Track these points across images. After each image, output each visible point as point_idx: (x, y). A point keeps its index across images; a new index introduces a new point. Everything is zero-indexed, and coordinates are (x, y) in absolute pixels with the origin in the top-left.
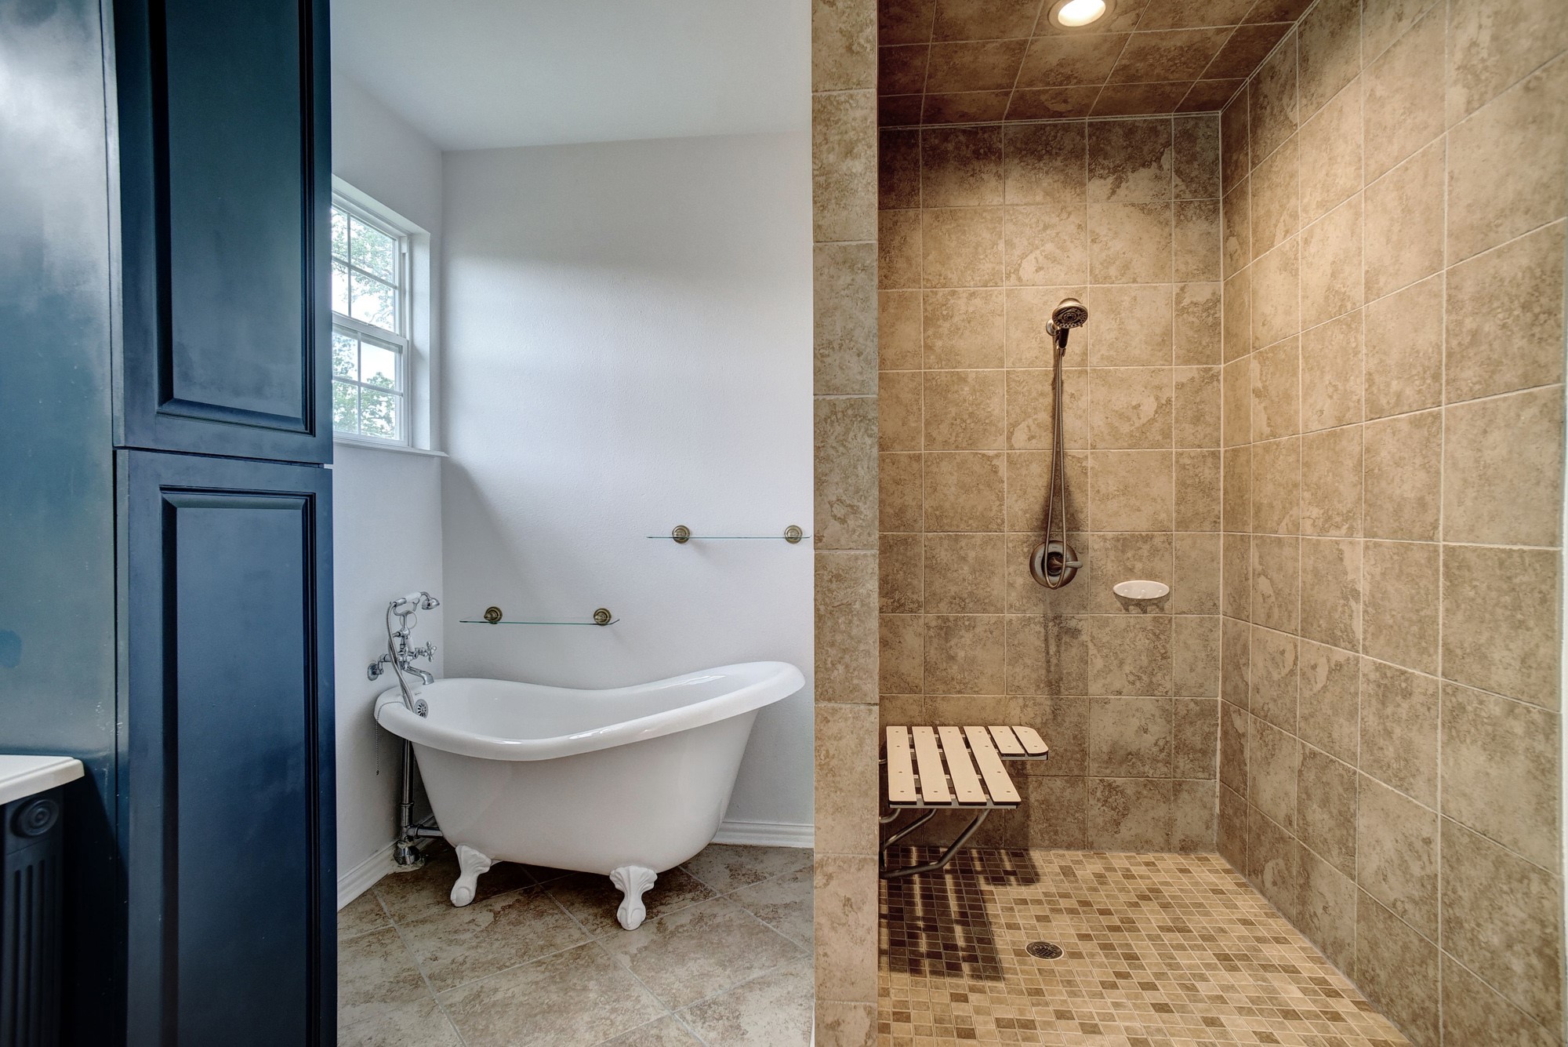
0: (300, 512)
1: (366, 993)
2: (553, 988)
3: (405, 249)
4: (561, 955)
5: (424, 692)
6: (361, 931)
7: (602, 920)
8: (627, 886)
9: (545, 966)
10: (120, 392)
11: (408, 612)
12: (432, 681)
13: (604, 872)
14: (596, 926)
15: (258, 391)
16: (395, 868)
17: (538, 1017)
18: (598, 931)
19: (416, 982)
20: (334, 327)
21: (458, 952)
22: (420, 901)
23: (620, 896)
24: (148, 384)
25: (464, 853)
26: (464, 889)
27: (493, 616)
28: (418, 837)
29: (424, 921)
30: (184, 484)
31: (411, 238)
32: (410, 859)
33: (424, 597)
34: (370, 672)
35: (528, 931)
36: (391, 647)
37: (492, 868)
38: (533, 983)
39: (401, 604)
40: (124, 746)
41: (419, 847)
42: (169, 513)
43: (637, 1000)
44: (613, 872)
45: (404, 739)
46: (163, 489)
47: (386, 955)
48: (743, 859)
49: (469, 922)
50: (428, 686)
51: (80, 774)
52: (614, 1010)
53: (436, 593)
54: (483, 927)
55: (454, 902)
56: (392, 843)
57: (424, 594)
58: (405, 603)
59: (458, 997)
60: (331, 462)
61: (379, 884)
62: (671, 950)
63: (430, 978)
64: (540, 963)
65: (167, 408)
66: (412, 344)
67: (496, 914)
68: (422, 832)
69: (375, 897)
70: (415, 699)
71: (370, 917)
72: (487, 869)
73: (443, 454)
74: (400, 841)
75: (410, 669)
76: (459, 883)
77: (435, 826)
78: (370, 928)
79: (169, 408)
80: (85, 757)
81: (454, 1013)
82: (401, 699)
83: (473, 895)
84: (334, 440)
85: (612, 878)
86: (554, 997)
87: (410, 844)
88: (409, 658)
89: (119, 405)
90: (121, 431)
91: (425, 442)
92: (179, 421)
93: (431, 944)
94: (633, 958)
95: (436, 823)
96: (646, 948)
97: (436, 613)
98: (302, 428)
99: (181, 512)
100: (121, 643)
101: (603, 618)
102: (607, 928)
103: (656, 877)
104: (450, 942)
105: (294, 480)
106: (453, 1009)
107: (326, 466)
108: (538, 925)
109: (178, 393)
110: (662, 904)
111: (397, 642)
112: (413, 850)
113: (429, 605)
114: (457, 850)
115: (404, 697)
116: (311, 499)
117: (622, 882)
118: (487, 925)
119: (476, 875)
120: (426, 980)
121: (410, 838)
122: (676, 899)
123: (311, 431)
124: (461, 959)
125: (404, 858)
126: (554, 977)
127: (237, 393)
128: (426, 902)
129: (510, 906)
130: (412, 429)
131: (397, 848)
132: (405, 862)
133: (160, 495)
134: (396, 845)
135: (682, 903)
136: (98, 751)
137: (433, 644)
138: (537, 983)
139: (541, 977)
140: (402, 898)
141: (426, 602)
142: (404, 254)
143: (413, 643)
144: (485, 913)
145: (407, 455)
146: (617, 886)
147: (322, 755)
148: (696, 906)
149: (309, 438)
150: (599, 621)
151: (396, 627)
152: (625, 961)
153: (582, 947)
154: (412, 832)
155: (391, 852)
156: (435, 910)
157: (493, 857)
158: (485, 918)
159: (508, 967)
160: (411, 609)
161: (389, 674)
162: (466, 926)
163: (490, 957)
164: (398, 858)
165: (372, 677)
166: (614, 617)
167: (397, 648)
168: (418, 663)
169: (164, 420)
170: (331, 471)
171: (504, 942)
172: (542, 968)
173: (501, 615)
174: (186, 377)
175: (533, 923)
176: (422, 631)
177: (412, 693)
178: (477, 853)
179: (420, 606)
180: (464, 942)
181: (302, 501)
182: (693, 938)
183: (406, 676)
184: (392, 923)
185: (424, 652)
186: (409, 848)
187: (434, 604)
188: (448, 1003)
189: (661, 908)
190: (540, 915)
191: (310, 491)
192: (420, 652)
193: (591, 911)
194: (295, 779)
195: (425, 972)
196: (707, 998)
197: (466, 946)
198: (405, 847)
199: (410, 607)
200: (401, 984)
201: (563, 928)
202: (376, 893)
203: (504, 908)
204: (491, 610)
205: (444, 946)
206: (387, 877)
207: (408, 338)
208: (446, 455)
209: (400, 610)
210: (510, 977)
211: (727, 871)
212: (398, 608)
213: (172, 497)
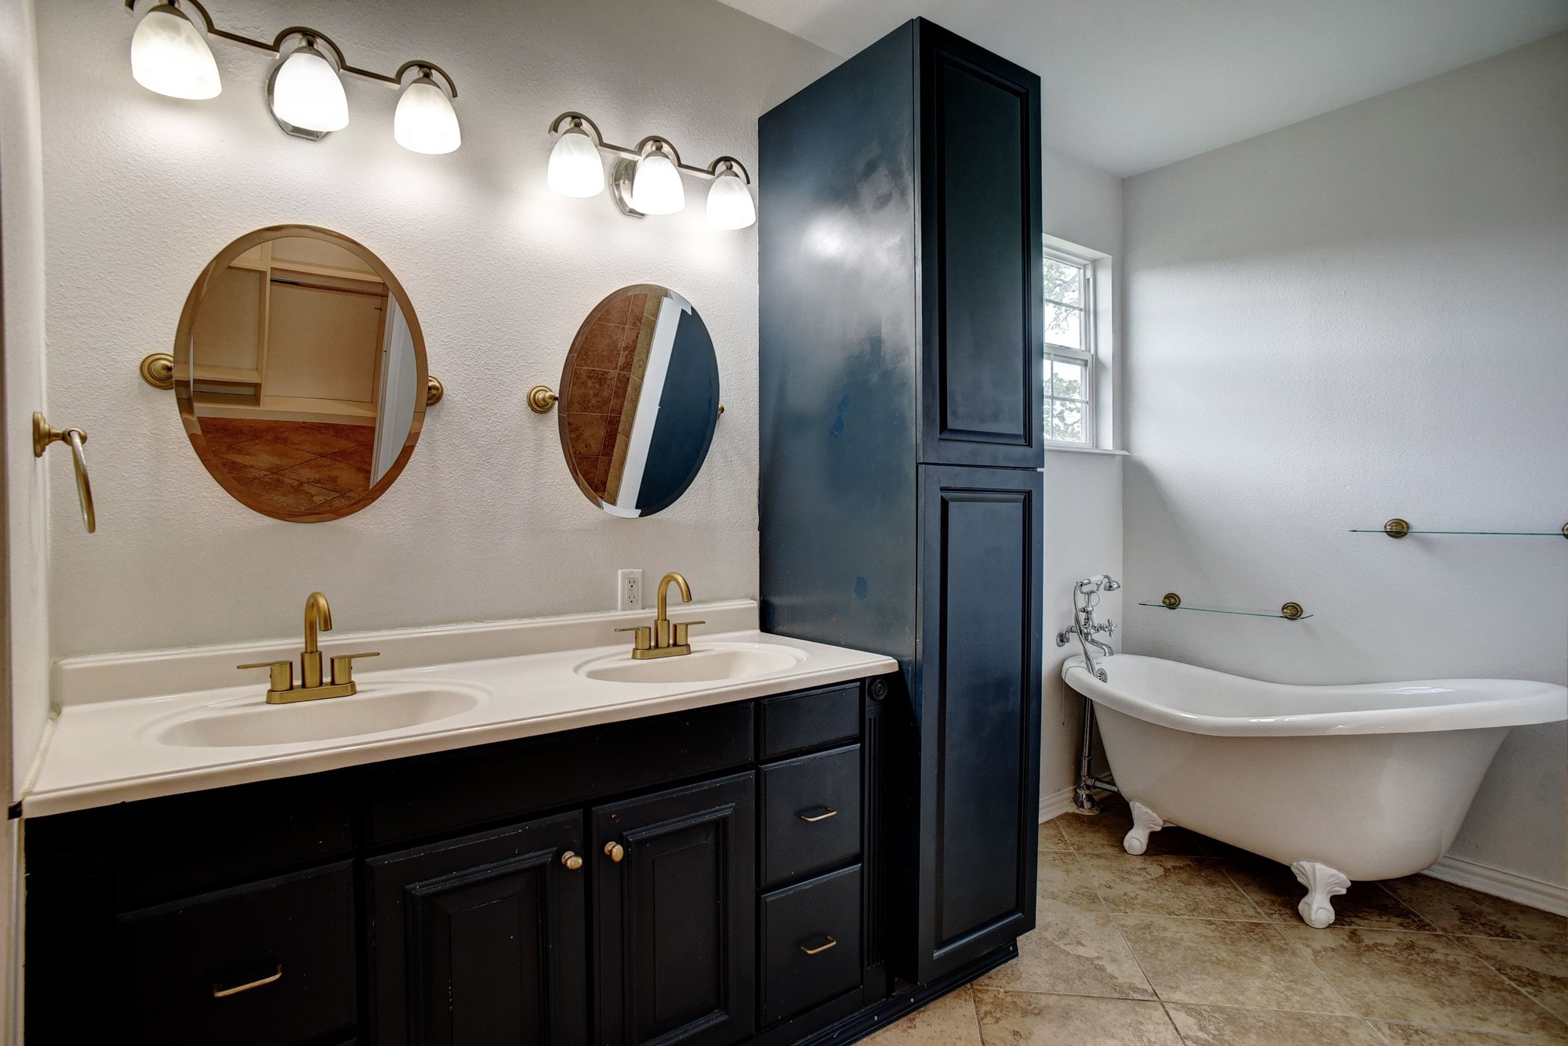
0: (1022, 504)
1: (1053, 893)
2: (1222, 946)
3: (1089, 275)
4: (1233, 923)
5: (1104, 662)
6: (1047, 848)
7: (1281, 908)
8: (1312, 883)
9: (1215, 926)
10: (920, 429)
11: (1092, 592)
12: (1112, 653)
13: (1285, 862)
14: (1272, 912)
15: (995, 418)
16: (1072, 808)
17: (1206, 964)
18: (1275, 916)
19: (1093, 898)
20: (1045, 356)
21: (1130, 889)
22: (1096, 840)
23: (1303, 891)
24: (934, 420)
25: (1138, 809)
26: (1136, 839)
27: (1172, 602)
28: (1095, 787)
29: (1099, 856)
30: (953, 486)
31: (1095, 264)
32: (1087, 805)
33: (1106, 580)
34: (1059, 639)
35: (1199, 893)
36: (1077, 620)
37: (1164, 829)
38: (1201, 935)
39: (1086, 584)
40: (919, 657)
41: (1096, 798)
42: (945, 504)
43: (1319, 990)
44: (1295, 864)
45: (1086, 697)
46: (943, 489)
47: (1068, 872)
48: (1483, 908)
49: (1141, 869)
50: (1108, 658)
51: (896, 669)
52: (1289, 988)
53: (1117, 576)
54: (1153, 876)
55: (1127, 848)
56: (1072, 788)
57: (1106, 577)
58: (1089, 583)
59: (1131, 921)
60: (1043, 467)
61: (1060, 817)
62: (1366, 962)
63: (1105, 899)
64: (1210, 923)
65: (945, 436)
66: (1096, 357)
67: (1166, 870)
68: (1098, 784)
69: (1058, 827)
70: (1097, 668)
71: (1054, 840)
72: (1159, 829)
73: (1125, 453)
74: (1079, 787)
75: (1093, 642)
76: (1131, 834)
77: (1112, 782)
78: (1056, 848)
79: (946, 436)
80: (899, 659)
81: (1126, 932)
82: (1084, 665)
83: (1144, 847)
84: (1045, 448)
85: (1292, 869)
86: (1224, 955)
87: (1088, 792)
88: (1092, 631)
89: (920, 436)
90: (921, 453)
91: (1108, 443)
92: (950, 444)
93: (1106, 876)
94: (1316, 953)
95: (1113, 780)
96: (1333, 950)
97: (1116, 596)
98: (1022, 441)
99: (951, 504)
100: (919, 589)
101: (1293, 612)
102: (1286, 917)
103: (1349, 884)
104: (1123, 879)
105: (1017, 481)
106: (1125, 929)
107: (1039, 470)
108: (1210, 892)
109: (951, 425)
110: (1357, 916)
111: (1082, 616)
112: (1089, 798)
113: (1110, 587)
114: (1131, 804)
115: (1087, 664)
116: (1028, 495)
117: (1306, 876)
118: (1157, 876)
119: (1148, 831)
120: (1102, 900)
121: (1088, 787)
122: (1378, 918)
123: (1030, 445)
124: (1133, 895)
125: (1082, 802)
126: (1225, 938)
127: (982, 421)
128: (1102, 842)
129: (1180, 868)
130: (1097, 433)
131: (1076, 792)
132: (1083, 807)
133: (940, 494)
134: (1075, 790)
135: (1386, 924)
136: (906, 656)
137: (1113, 622)
138: (1206, 937)
139: (1211, 934)
140: (1080, 833)
141: (1108, 584)
142: (1089, 279)
143: (1097, 619)
144: (1155, 866)
145: (1094, 456)
146: (1300, 879)
147: (1032, 688)
148: (1405, 933)
149: (1028, 449)
150: (1287, 615)
151: (1081, 604)
152: (1308, 953)
153: (1257, 925)
154: (1090, 782)
155: (1071, 795)
156: (1108, 850)
157: (1166, 819)
158: (1155, 870)
159: (1177, 915)
160: (1095, 589)
161: (1074, 643)
162: (1137, 871)
163: (1160, 902)
164: (1076, 800)
165: (1060, 643)
166: (1306, 612)
167: (1082, 622)
168: (1100, 637)
169: (942, 443)
170: (1042, 473)
171: (1173, 894)
172: (1213, 927)
173: (1180, 601)
174: (954, 413)
175: (1203, 887)
176: (1105, 609)
177: (1094, 662)
178: (1149, 811)
179: (1102, 587)
180: (1136, 882)
181: (1022, 497)
182: (1398, 961)
183: (1089, 646)
184: (1072, 850)
185: (1107, 628)
186: (1087, 795)
187: (1115, 586)
188: (1122, 922)
189: (1355, 920)
190: (1212, 884)
191: (1028, 489)
192: (1102, 628)
193: (1267, 896)
194: (1014, 702)
195: (1101, 894)
196: (1413, 1023)
197: (1138, 886)
198: (1083, 793)
199: (1094, 588)
200: (1081, 896)
201: (1236, 902)
202: (1058, 823)
203: (1174, 868)
204: (1169, 596)
205: (1118, 880)
206: (1067, 814)
207: (1092, 351)
208: (1127, 453)
209: (1085, 589)
210: (1179, 923)
211: (1457, 913)
212: (1083, 587)
213: (948, 495)
